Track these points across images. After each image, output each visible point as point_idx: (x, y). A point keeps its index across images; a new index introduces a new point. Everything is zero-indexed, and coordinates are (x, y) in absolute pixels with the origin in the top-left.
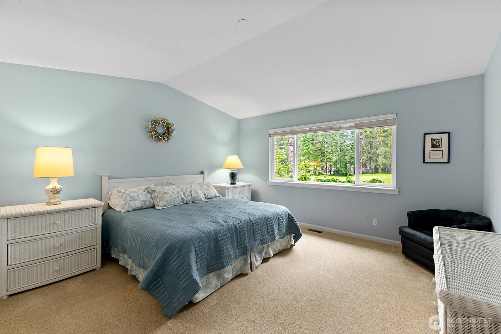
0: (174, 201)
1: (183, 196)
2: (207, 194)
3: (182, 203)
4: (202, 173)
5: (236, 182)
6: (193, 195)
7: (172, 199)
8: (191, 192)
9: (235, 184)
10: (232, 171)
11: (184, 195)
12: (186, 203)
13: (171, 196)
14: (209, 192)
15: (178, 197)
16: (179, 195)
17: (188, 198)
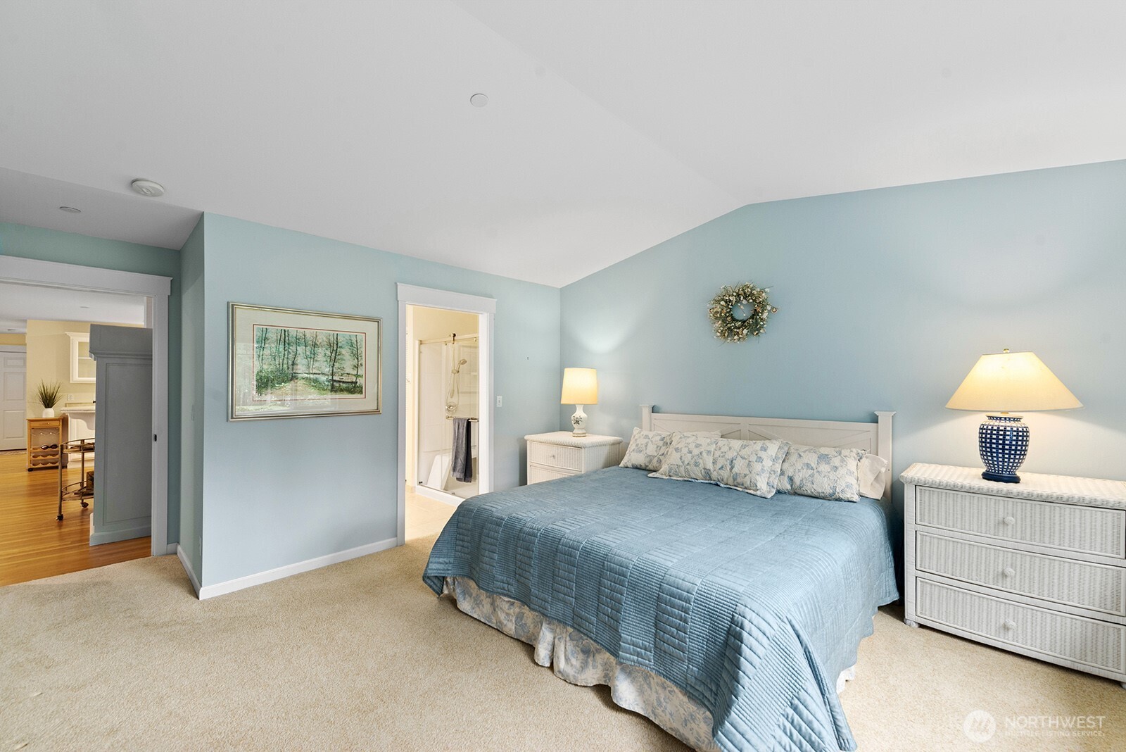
0: (687, 471)
1: (710, 466)
2: (797, 481)
3: (707, 481)
4: (875, 420)
5: (1018, 473)
6: (735, 470)
7: (681, 464)
8: (732, 461)
9: (1016, 480)
10: (996, 423)
11: (713, 463)
12: (717, 485)
13: (681, 459)
14: (812, 476)
15: (696, 464)
16: (701, 461)
17: (721, 472)
